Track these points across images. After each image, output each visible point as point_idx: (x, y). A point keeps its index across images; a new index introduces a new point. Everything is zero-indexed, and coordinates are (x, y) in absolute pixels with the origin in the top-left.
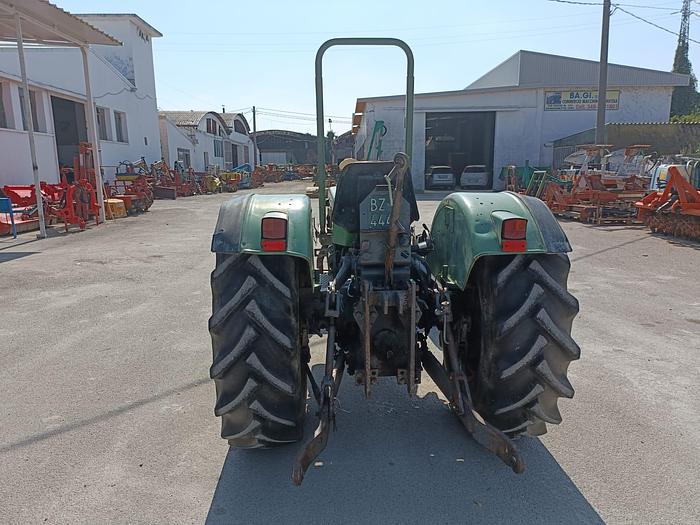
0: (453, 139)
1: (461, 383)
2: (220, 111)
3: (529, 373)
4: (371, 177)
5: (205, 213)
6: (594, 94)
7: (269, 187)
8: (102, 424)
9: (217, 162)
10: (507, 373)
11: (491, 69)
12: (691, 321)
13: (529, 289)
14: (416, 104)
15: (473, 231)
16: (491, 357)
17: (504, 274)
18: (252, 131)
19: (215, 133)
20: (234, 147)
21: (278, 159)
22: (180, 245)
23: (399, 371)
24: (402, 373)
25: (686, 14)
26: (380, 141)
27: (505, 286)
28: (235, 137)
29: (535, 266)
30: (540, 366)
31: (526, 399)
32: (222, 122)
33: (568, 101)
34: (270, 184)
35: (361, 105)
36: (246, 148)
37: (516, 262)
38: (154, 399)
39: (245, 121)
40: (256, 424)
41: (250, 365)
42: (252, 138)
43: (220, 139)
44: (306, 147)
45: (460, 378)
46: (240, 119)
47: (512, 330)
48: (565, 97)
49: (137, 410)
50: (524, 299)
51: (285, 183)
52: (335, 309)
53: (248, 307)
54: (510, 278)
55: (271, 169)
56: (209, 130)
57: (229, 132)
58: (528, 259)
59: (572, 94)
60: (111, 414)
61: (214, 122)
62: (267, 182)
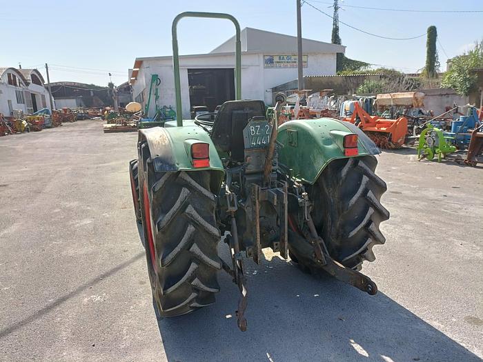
0: (204, 87)
1: (321, 244)
2: (18, 68)
3: (363, 232)
4: (242, 112)
5: (25, 149)
6: (293, 58)
7: (68, 126)
8: (38, 321)
9: (20, 108)
10: (352, 233)
11: (223, 42)
12: (393, 192)
13: (360, 179)
14: (181, 63)
15: (321, 144)
16: (338, 225)
17: (345, 170)
18: (46, 82)
19: (15, 85)
20: (33, 96)
21: (70, 104)
22: (19, 175)
23: (275, 243)
24: (276, 244)
25: (336, 9)
26: (157, 89)
27: (346, 178)
28: (33, 88)
29: (361, 164)
30: (370, 227)
31: (362, 249)
32: (21, 76)
33: (278, 62)
34: (66, 124)
35: (139, 63)
36: (43, 96)
37: (350, 162)
38: (72, 295)
39: (39, 74)
40: (194, 295)
41: (193, 253)
42: (47, 88)
43: (20, 89)
44: (92, 94)
45: (320, 241)
46: (36, 74)
47: (353, 205)
48: (276, 59)
49: (62, 305)
50: (359, 186)
51: (79, 122)
52: (234, 206)
53: (187, 211)
54: (348, 173)
55: (66, 112)
56: (10, 82)
57: (27, 84)
58: (356, 160)
59: (280, 58)
60: (41, 313)
61: (14, 76)
62: (64, 122)
